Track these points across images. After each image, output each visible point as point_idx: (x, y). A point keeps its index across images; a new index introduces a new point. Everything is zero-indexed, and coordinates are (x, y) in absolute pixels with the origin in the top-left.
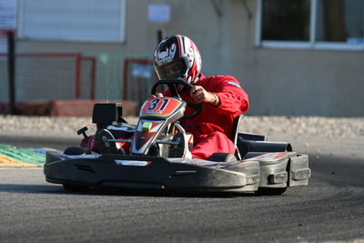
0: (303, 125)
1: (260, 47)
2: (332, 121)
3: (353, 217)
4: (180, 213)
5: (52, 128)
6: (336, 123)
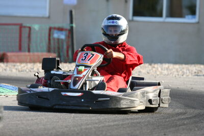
0: (160, 69)
1: (132, 20)
2: (177, 66)
3: (196, 129)
4: (90, 126)
5: (5, 70)
6: (180, 68)
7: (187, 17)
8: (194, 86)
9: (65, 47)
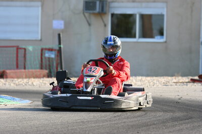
4: (76, 127)
5: (5, 84)
6: (151, 79)
7: (156, 37)
8: (163, 94)
9: (55, 64)
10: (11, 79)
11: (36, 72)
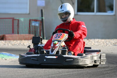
0: (93, 42)
1: (77, 14)
2: (103, 40)
3: (115, 76)
4: (54, 75)
5: (5, 44)
6: (105, 41)
7: (108, 12)
8: (113, 52)
9: (39, 31)
10: (9, 41)
11: (26, 36)
